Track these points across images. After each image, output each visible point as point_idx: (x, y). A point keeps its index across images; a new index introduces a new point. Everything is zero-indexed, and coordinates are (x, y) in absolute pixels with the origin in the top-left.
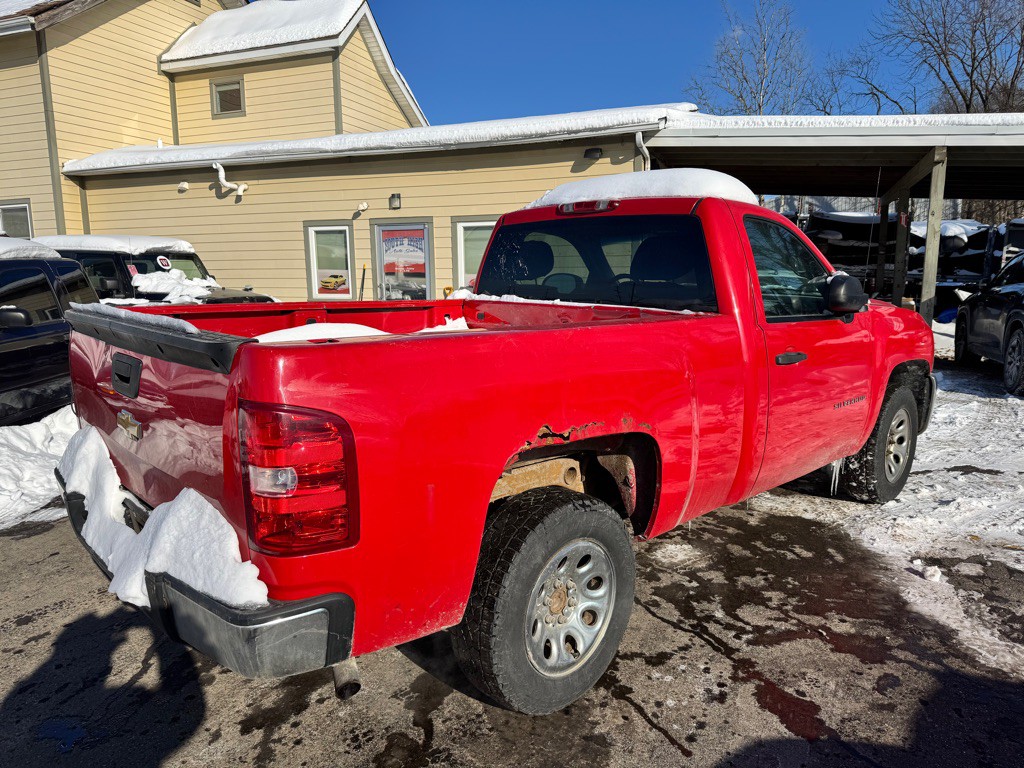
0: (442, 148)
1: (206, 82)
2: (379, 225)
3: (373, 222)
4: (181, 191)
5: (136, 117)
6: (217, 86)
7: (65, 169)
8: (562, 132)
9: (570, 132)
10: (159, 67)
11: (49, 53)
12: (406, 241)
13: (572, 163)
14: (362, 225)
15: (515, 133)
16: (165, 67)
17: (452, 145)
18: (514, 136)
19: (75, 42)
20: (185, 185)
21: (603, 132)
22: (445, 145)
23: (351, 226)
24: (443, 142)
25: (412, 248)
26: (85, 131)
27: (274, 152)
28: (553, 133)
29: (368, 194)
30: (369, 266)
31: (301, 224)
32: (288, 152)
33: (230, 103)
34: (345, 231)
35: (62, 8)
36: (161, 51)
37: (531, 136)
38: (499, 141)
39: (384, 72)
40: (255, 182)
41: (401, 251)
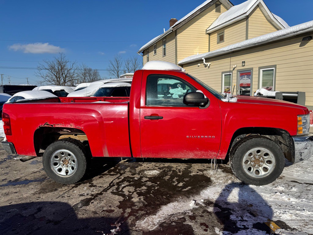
0: (254, 45)
1: (216, 34)
2: (239, 72)
3: (238, 71)
4: (199, 66)
5: (198, 47)
6: (219, 34)
7: (178, 63)
8: (291, 33)
9: (294, 32)
10: (206, 32)
11: (177, 36)
12: (246, 76)
13: (300, 43)
14: (235, 72)
15: (275, 36)
16: (207, 32)
17: (256, 43)
18: (275, 37)
19: (184, 31)
20: (199, 64)
21: (307, 30)
22: (254, 44)
23: (232, 72)
24: (253, 43)
25: (247, 78)
26: (184, 53)
27: (214, 53)
28: (288, 34)
29: (236, 62)
30: (236, 85)
31: (221, 73)
32: (217, 53)
33: (221, 39)
34: (231, 74)
35: (180, 24)
36: (207, 28)
37: (280, 36)
38: (270, 40)
39: (269, 19)
40: (212, 62)
41: (244, 79)
